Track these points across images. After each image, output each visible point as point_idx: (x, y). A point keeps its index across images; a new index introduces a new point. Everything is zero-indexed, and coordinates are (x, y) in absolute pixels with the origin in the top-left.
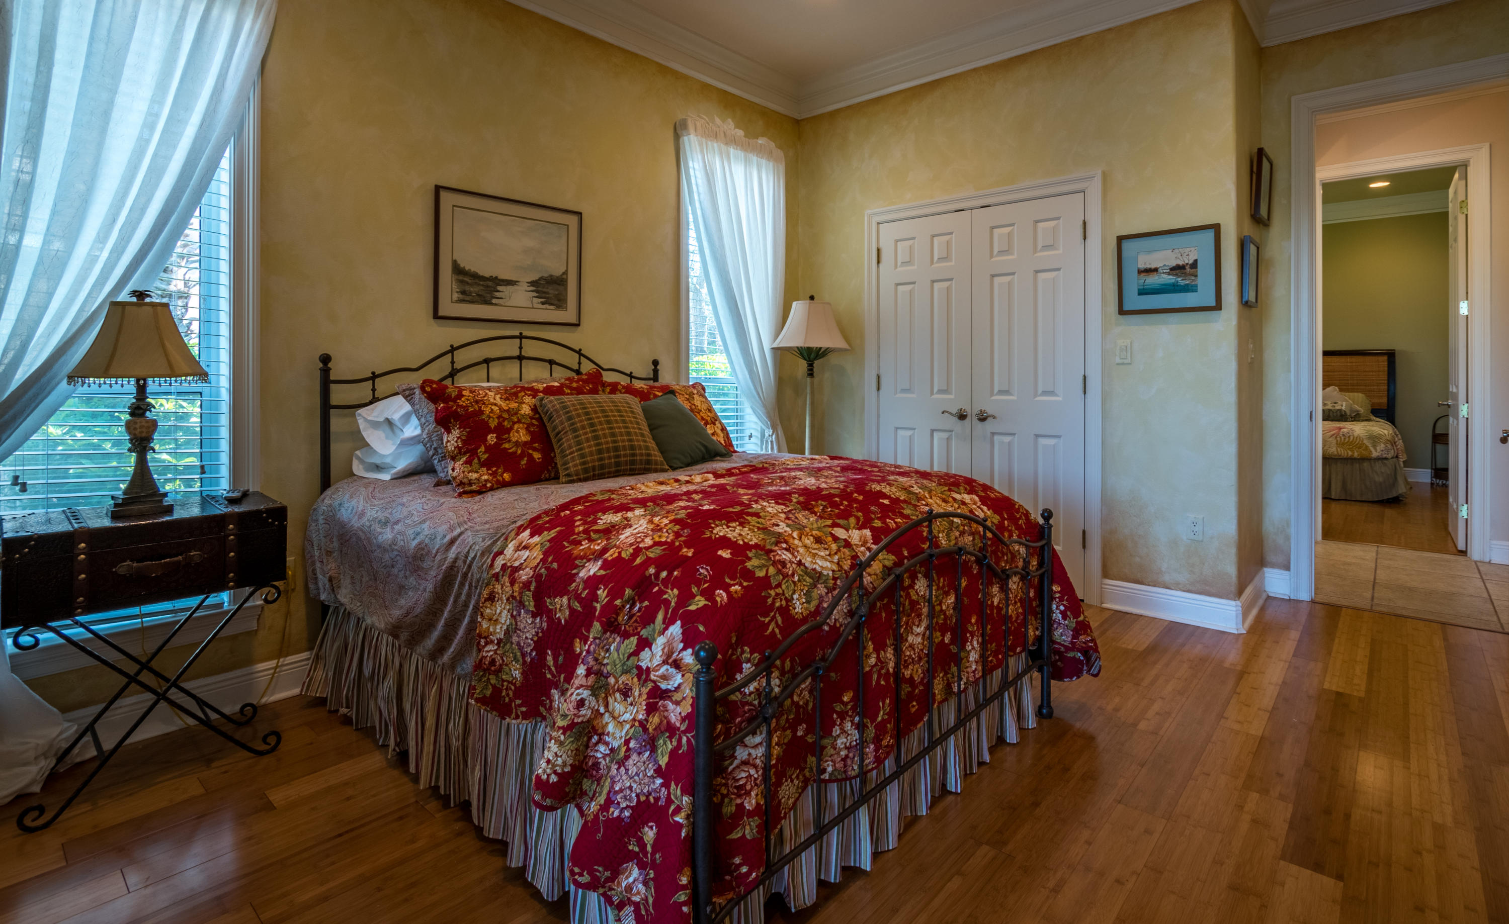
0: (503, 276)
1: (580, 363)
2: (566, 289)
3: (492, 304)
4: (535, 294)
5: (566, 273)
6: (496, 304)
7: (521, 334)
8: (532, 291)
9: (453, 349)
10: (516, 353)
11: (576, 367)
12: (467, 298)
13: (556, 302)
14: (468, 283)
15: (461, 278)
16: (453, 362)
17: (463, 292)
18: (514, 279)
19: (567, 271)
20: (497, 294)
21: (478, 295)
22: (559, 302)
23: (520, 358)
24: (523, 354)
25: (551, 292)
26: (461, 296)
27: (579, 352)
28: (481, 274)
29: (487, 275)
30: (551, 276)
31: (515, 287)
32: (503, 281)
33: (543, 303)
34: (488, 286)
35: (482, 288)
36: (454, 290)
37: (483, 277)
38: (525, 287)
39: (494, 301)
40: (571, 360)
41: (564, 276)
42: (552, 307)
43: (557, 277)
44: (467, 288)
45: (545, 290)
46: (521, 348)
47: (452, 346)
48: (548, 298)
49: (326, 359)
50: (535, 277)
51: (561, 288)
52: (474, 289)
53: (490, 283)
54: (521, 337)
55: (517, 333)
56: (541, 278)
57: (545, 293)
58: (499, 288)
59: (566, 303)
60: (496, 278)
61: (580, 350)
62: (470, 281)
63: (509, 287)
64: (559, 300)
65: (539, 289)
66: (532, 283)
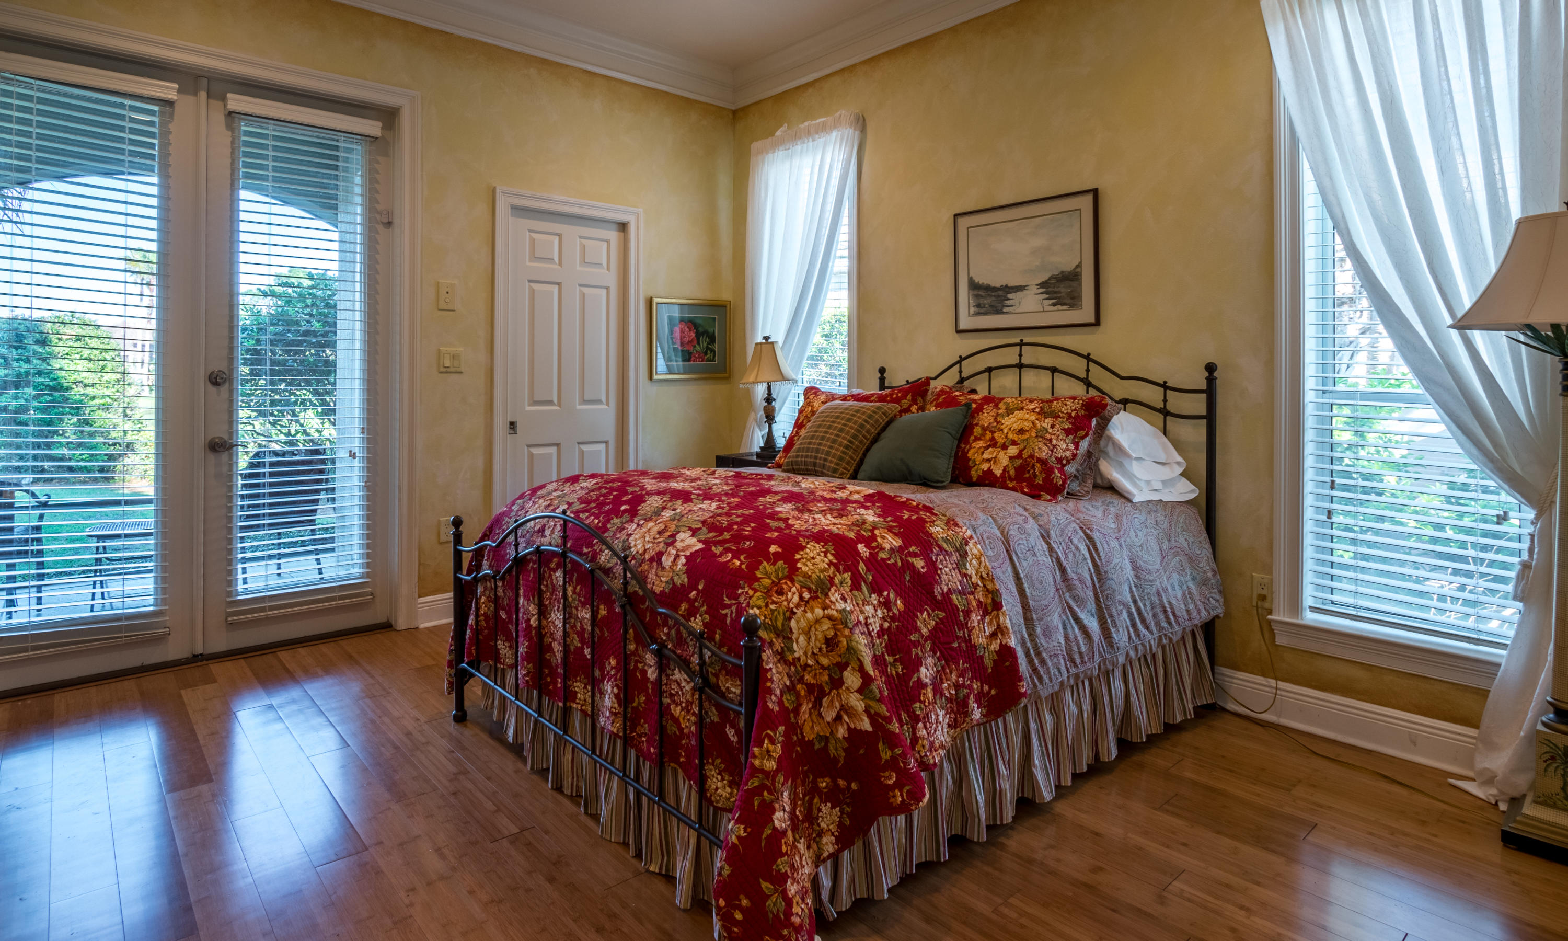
0: (1012, 283)
1: (1088, 371)
2: (1080, 285)
3: (1003, 313)
4: (1046, 296)
5: (1079, 266)
6: (1007, 313)
7: (1022, 341)
8: (1042, 293)
9: (962, 359)
10: (1015, 361)
11: (1083, 375)
12: (982, 310)
13: (1068, 301)
14: (982, 296)
15: (976, 292)
16: (960, 372)
17: (978, 306)
18: (1023, 284)
19: (1081, 263)
20: (1008, 303)
21: (991, 306)
22: (1073, 301)
23: (1020, 366)
24: (1023, 361)
25: (1063, 290)
26: (977, 309)
27: (1088, 358)
28: (993, 285)
29: (998, 285)
30: (1063, 272)
31: (1025, 292)
32: (1012, 288)
33: (1054, 305)
34: (999, 296)
35: (994, 298)
36: (971, 305)
37: (994, 288)
38: (1034, 289)
39: (1005, 310)
40: (1077, 366)
41: (1078, 270)
42: (1065, 307)
43: (1069, 272)
44: (982, 301)
45: (1056, 289)
46: (1020, 355)
47: (960, 357)
48: (1059, 298)
49: (882, 371)
50: (1044, 277)
51: (1074, 284)
52: (987, 301)
53: (1000, 293)
54: (1021, 344)
55: (1017, 341)
56: (1051, 278)
57: (1056, 292)
58: (1009, 296)
59: (1081, 300)
60: (1006, 286)
61: (1089, 354)
62: (983, 294)
63: (1019, 294)
64: (1073, 298)
65: (1050, 289)
66: (1042, 285)
